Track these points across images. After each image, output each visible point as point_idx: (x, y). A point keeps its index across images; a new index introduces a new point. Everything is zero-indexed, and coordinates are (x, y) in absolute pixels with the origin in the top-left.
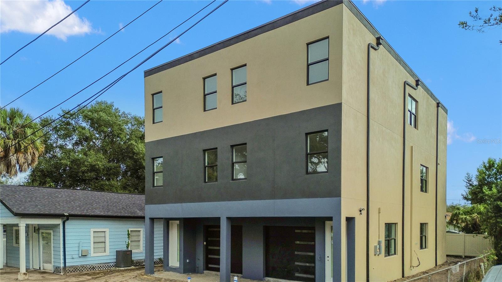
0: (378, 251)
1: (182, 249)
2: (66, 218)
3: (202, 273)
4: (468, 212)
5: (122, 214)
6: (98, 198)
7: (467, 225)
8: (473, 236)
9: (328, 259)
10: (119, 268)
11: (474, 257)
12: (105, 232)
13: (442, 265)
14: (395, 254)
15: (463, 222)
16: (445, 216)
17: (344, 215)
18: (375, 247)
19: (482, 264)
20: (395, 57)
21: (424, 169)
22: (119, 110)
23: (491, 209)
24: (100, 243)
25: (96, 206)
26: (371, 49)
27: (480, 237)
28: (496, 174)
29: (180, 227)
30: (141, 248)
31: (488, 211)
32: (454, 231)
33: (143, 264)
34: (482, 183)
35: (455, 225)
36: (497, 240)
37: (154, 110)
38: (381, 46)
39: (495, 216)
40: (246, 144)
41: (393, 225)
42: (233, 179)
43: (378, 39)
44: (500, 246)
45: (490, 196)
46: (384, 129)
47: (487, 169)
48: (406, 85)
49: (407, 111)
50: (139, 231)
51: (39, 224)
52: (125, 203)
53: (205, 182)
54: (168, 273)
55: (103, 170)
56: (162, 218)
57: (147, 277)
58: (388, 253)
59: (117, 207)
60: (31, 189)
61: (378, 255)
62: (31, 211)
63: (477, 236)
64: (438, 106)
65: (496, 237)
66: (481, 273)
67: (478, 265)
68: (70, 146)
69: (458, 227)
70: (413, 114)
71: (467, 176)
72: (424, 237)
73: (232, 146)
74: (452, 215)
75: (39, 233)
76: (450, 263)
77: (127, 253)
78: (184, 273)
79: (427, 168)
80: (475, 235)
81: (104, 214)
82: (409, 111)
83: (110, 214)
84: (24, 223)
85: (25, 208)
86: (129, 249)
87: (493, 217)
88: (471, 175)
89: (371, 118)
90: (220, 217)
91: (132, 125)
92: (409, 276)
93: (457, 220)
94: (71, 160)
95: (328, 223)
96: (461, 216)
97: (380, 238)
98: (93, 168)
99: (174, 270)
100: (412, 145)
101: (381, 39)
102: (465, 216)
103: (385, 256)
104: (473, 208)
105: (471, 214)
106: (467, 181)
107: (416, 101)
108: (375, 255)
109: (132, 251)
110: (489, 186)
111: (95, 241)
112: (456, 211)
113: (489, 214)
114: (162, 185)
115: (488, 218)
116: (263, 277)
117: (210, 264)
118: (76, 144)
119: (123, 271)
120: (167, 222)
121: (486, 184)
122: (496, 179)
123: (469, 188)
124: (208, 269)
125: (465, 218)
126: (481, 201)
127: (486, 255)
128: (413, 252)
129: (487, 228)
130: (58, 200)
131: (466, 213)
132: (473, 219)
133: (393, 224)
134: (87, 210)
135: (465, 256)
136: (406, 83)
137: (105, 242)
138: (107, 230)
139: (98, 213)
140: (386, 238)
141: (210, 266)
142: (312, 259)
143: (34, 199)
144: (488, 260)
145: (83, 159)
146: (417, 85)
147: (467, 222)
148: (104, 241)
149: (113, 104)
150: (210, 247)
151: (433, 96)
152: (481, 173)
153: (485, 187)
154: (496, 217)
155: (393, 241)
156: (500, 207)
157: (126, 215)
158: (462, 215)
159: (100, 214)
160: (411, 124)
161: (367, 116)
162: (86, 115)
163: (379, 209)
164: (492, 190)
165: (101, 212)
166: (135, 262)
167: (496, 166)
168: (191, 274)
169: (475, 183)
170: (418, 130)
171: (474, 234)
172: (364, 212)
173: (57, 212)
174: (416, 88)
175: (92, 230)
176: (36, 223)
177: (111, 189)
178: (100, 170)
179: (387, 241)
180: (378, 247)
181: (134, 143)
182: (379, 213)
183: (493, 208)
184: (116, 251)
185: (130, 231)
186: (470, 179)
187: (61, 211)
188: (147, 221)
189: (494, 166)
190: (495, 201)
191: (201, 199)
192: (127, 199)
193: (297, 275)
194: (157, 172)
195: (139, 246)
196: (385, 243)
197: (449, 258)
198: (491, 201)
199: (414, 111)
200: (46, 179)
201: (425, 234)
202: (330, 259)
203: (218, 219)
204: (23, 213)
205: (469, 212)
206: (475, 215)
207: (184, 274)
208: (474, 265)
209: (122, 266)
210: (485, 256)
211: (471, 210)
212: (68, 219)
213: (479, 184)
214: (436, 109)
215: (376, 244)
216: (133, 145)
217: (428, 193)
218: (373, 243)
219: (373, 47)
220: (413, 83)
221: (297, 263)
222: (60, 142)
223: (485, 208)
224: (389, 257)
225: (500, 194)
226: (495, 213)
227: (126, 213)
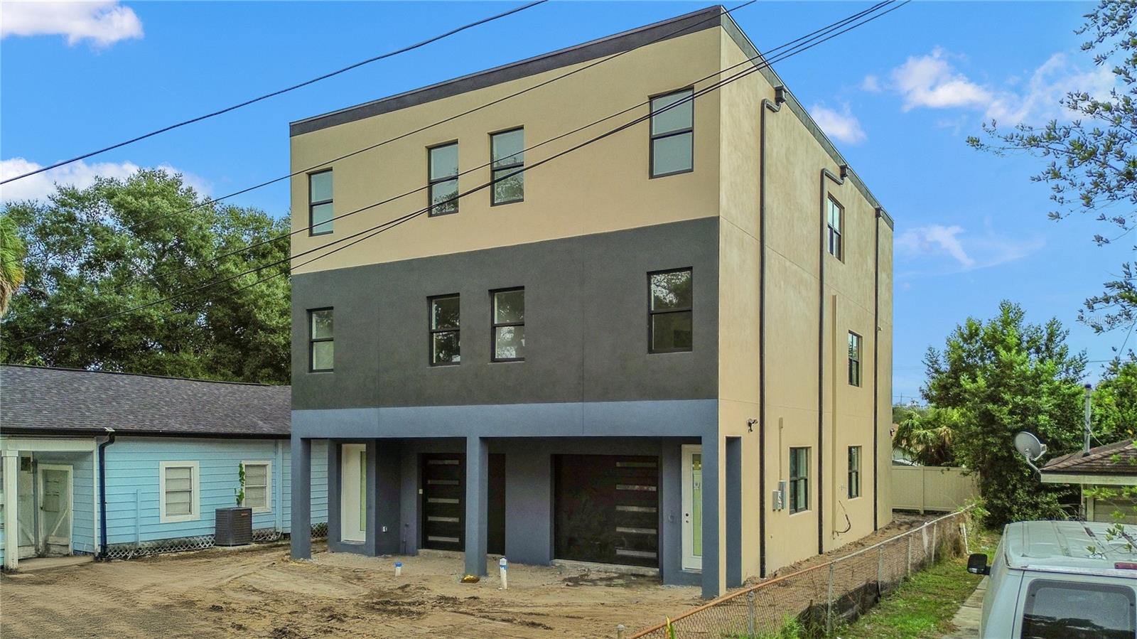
0: (780, 502)
1: (373, 504)
2: (106, 438)
3: (414, 554)
4: (929, 423)
5: (229, 430)
6: (168, 392)
7: (928, 448)
8: (942, 470)
9: (687, 519)
10: (225, 548)
11: (948, 513)
12: (190, 468)
13: (887, 529)
14: (807, 509)
15: (919, 442)
16: (891, 432)
17: (724, 432)
18: (775, 494)
19: (963, 525)
20: (806, 122)
21: (855, 338)
22: (193, 192)
23: (975, 417)
24: (180, 493)
25: (168, 410)
26: (767, 111)
27: (954, 473)
28: (982, 349)
29: (366, 457)
30: (267, 503)
31: (969, 423)
32: (902, 461)
33: (272, 537)
34: (959, 367)
35: (904, 450)
36: (986, 479)
37: (311, 206)
38: (783, 105)
39: (983, 433)
40: (523, 288)
41: (801, 450)
42: (493, 359)
43: (779, 90)
44: (992, 490)
45: (973, 393)
46: (788, 263)
47: (965, 340)
48: (825, 177)
49: (825, 226)
50: (265, 466)
51: (38, 452)
52: (230, 406)
53: (431, 364)
54: (340, 555)
55: (162, 327)
56: (326, 438)
57: (297, 564)
58: (795, 508)
59: (213, 414)
60: (15, 373)
61: (780, 510)
62: (30, 422)
63: (948, 470)
64: (878, 215)
65: (984, 473)
66: (962, 543)
67: (957, 528)
68: (74, 272)
69: (911, 453)
70: (835, 232)
71: (929, 352)
72: (854, 474)
73: (492, 292)
74: (899, 429)
75: (35, 472)
76: (901, 525)
77: (243, 515)
78: (376, 556)
79: (858, 337)
80: (945, 468)
81: (191, 430)
82: (829, 227)
83: (201, 428)
84: (14, 449)
85: (16, 415)
86: (243, 506)
87: (978, 435)
88: (936, 352)
89: (767, 243)
90: (466, 438)
91: (223, 227)
92: (829, 550)
93: (908, 441)
94: (85, 305)
95: (687, 450)
96: (916, 432)
97: (782, 478)
98: (139, 324)
99: (354, 548)
100: (834, 294)
101: (783, 92)
102: (924, 432)
103: (791, 513)
104: (939, 415)
105: (935, 428)
106: (930, 364)
107: (841, 207)
108: (774, 510)
109: (251, 510)
110: (970, 374)
111: (171, 489)
112: (906, 422)
113: (973, 428)
114: (332, 367)
115: (971, 436)
116: (548, 557)
117: (432, 535)
118: (89, 265)
119: (237, 553)
120: (337, 446)
121: (964, 370)
122: (982, 359)
123: (933, 378)
124: (427, 545)
125: (924, 436)
126: (956, 401)
127: (968, 507)
128: (837, 503)
129: (967, 455)
130: (81, 398)
131: (925, 425)
132: (939, 438)
133: (803, 448)
134: (151, 420)
135: (925, 511)
136: (823, 173)
137: (191, 492)
138: (195, 465)
139: (175, 426)
140: (791, 476)
141: (431, 538)
142: (654, 521)
143: (29, 396)
144: (973, 517)
145: (115, 301)
146: (843, 175)
147: (927, 443)
148: (187, 488)
149: (180, 178)
150: (431, 500)
151: (869, 195)
152: (955, 348)
153: (965, 375)
154: (985, 434)
155: (803, 481)
156: (991, 414)
157: (237, 431)
158: (918, 428)
159: (182, 430)
160: (832, 252)
161: (759, 239)
162: (122, 202)
163: (781, 421)
164: (977, 382)
165: (182, 424)
166: (254, 534)
167: (982, 334)
168: (390, 556)
169: (945, 366)
170: (844, 263)
171: (944, 466)
172: (756, 427)
173: (88, 425)
174: (841, 181)
175: (163, 465)
176: (29, 450)
177: (180, 371)
178: (152, 328)
179: (793, 483)
180: (779, 494)
181: (233, 268)
182: (781, 427)
183: (979, 415)
184: (217, 511)
185: (244, 466)
186: (934, 359)
187: (96, 422)
188: (296, 443)
189: (977, 335)
190: (982, 402)
191: (421, 399)
192: (231, 395)
193: (620, 552)
194: (317, 341)
195: (264, 498)
196: (790, 485)
197: (896, 515)
198: (976, 403)
199: (836, 227)
200: (24, 347)
201: (856, 469)
202: (690, 519)
203: (462, 441)
204: (15, 426)
205: (932, 424)
206: (943, 430)
207: (377, 558)
208: (950, 528)
209: (231, 544)
210: (967, 510)
211: (935, 420)
212: (112, 441)
213: (951, 368)
214: (874, 219)
215: (776, 489)
216: (232, 272)
217: (861, 387)
218: (771, 487)
219: (769, 107)
220: (836, 173)
221: (619, 529)
222: (54, 261)
223: (963, 415)
224: (796, 514)
225: (992, 389)
226: (984, 427)
227: (235, 427)
